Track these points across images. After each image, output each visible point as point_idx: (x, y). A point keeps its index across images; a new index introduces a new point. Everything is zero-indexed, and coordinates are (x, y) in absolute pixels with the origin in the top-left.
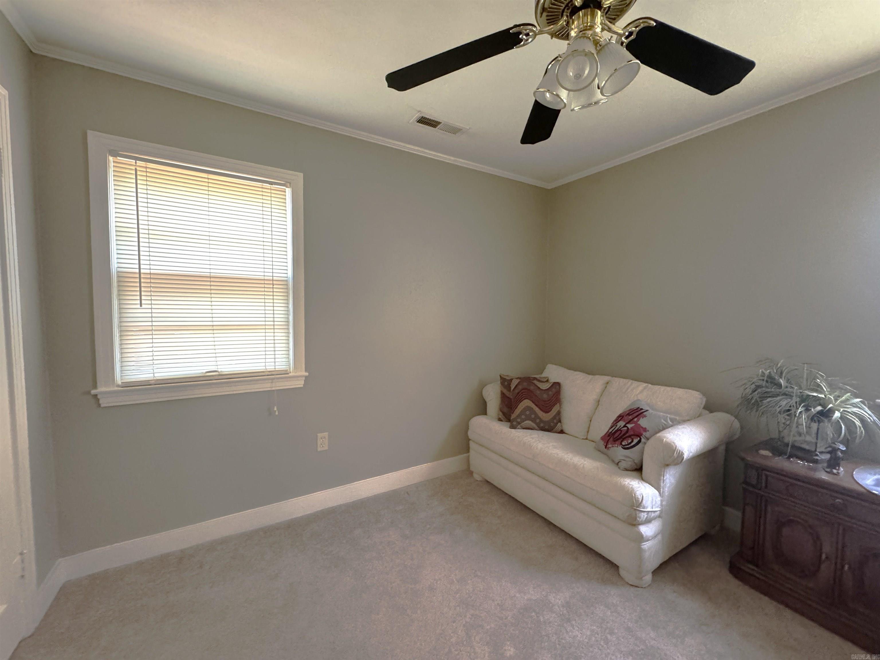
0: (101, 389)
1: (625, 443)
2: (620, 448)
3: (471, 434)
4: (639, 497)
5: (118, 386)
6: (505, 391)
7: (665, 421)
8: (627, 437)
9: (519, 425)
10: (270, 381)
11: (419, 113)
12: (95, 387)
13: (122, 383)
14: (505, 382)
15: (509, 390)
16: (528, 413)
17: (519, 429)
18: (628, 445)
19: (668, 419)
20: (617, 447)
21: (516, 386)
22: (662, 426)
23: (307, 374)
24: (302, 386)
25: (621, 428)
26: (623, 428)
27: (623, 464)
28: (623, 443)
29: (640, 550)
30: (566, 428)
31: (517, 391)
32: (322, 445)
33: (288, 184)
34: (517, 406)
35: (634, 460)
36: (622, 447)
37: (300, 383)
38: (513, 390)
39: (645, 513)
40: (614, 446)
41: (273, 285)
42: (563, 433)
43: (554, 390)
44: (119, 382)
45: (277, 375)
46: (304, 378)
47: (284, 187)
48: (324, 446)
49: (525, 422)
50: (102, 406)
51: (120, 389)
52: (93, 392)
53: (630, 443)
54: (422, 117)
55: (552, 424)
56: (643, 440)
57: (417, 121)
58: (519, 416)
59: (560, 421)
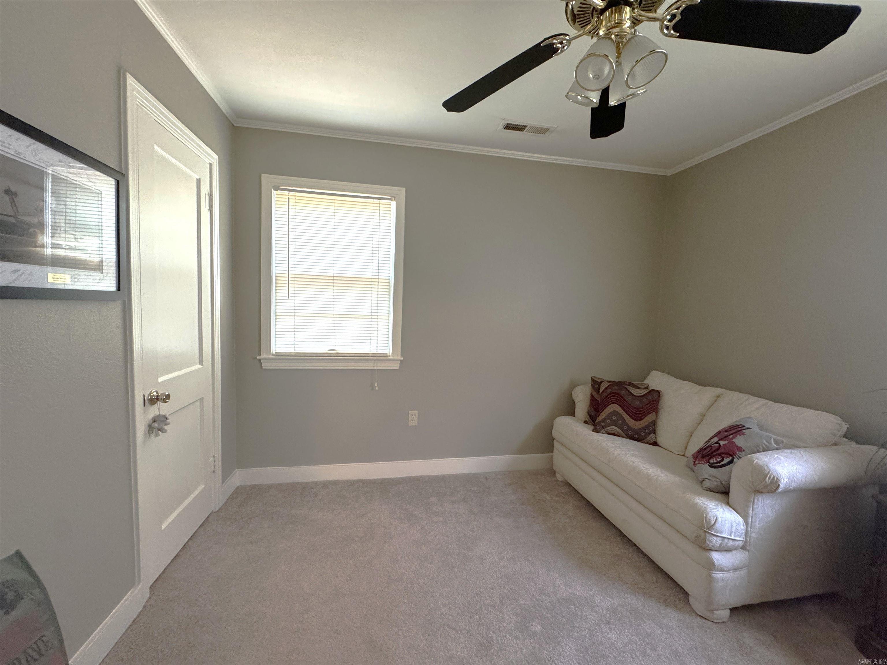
0: (263, 356)
1: (713, 461)
2: (706, 466)
3: (555, 434)
4: (712, 519)
5: (273, 355)
6: (595, 394)
7: (767, 441)
8: (716, 455)
9: (603, 430)
10: (373, 362)
11: (503, 121)
12: (260, 355)
13: (275, 353)
14: (596, 384)
15: (598, 393)
16: (614, 418)
17: (602, 433)
18: (717, 463)
19: (772, 440)
20: (704, 464)
21: (606, 388)
22: (763, 447)
23: (402, 358)
24: (398, 368)
25: (712, 445)
26: (714, 444)
27: (707, 484)
28: (711, 461)
29: (710, 580)
30: (660, 440)
31: (605, 394)
32: (412, 421)
33: (393, 198)
34: (603, 410)
35: (721, 482)
36: (709, 466)
37: (396, 366)
38: (601, 393)
39: (719, 539)
40: (700, 462)
41: (378, 283)
42: (656, 446)
43: (650, 398)
44: (274, 352)
45: (378, 357)
46: (399, 362)
47: (390, 201)
48: (414, 422)
49: (610, 428)
50: (263, 368)
51: (273, 357)
52: (258, 357)
53: (719, 462)
54: (508, 124)
55: (643, 434)
56: (735, 460)
57: (504, 128)
58: (604, 420)
59: (654, 432)
